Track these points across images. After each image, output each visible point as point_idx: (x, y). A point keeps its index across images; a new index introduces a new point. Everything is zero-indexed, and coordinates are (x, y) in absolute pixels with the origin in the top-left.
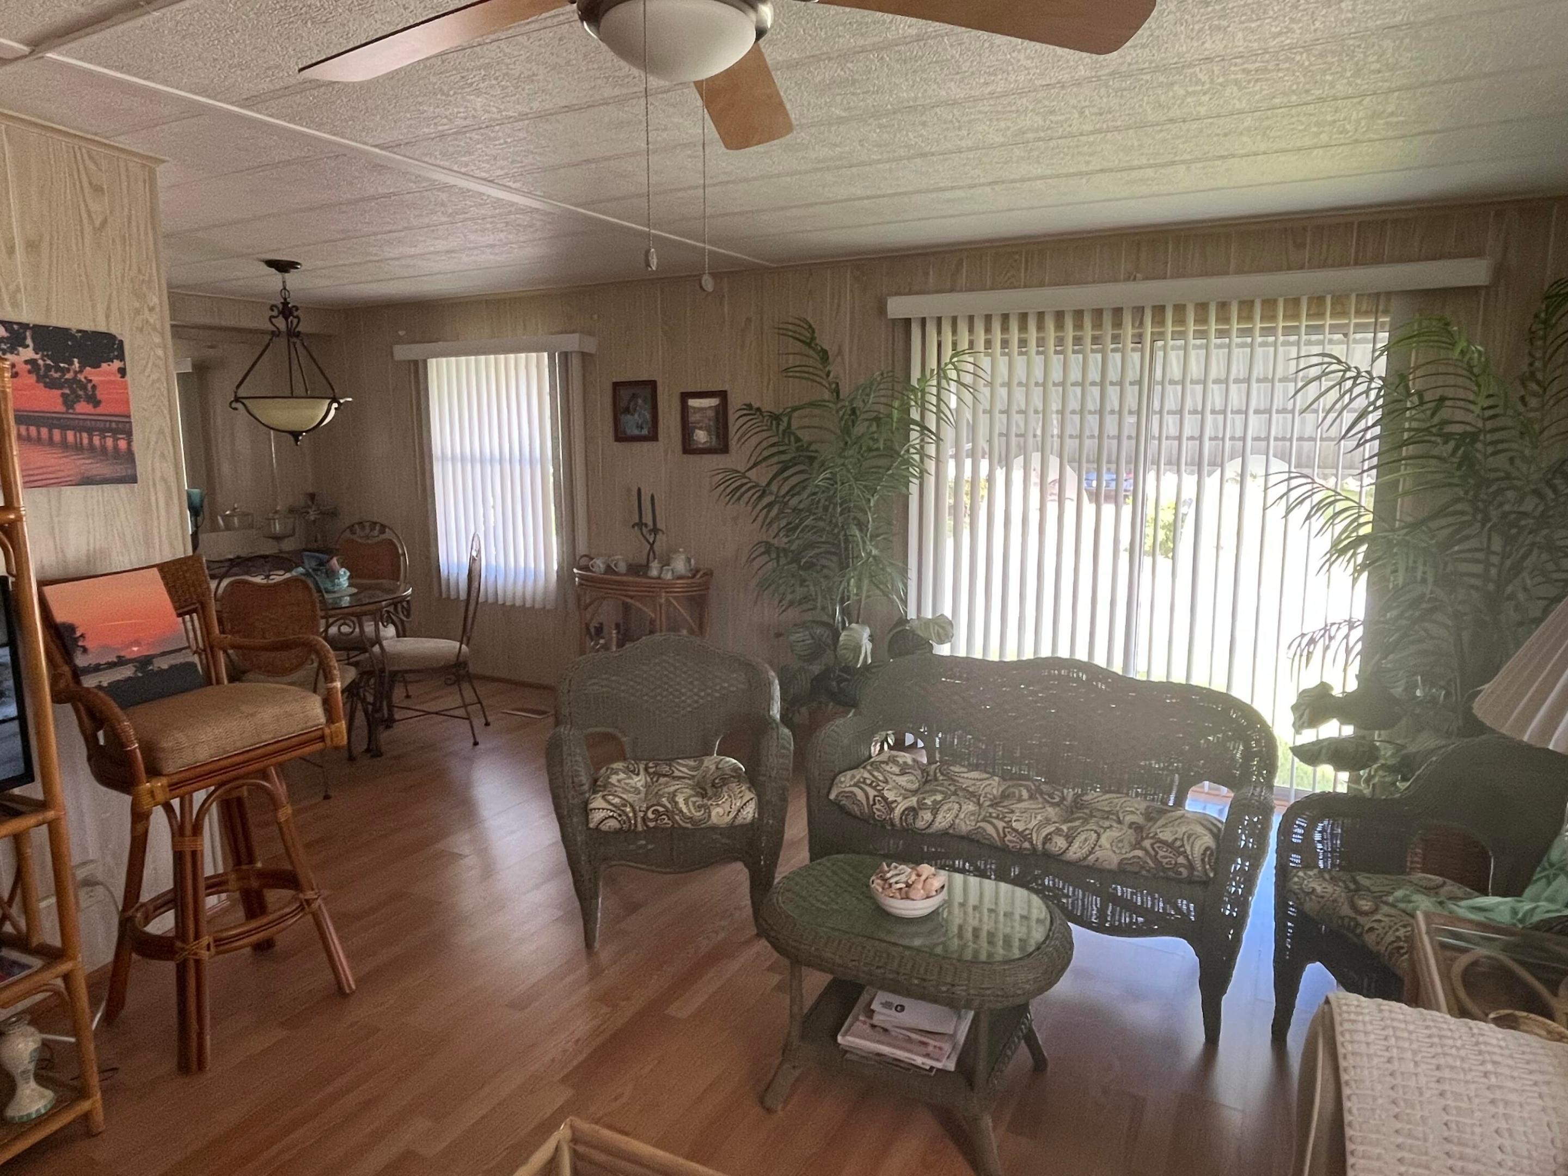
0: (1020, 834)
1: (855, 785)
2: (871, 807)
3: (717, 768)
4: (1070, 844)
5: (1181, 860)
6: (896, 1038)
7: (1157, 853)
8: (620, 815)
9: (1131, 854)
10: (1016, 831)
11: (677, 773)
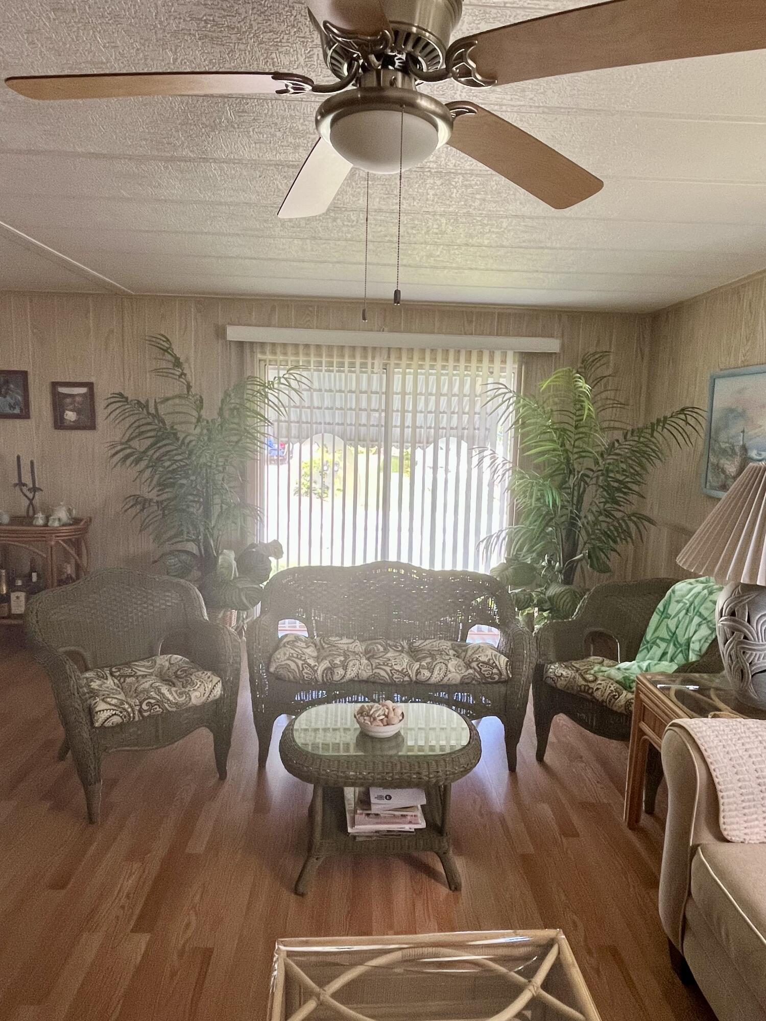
0: (401, 672)
1: (288, 659)
2: (301, 672)
3: (170, 664)
4: (432, 673)
5: (495, 671)
6: (385, 817)
7: (481, 669)
8: (121, 712)
9: (466, 673)
10: (398, 671)
11: (139, 673)
